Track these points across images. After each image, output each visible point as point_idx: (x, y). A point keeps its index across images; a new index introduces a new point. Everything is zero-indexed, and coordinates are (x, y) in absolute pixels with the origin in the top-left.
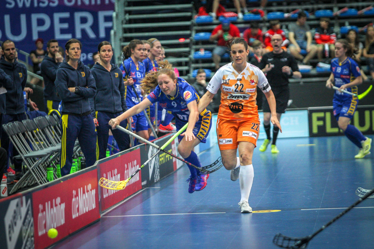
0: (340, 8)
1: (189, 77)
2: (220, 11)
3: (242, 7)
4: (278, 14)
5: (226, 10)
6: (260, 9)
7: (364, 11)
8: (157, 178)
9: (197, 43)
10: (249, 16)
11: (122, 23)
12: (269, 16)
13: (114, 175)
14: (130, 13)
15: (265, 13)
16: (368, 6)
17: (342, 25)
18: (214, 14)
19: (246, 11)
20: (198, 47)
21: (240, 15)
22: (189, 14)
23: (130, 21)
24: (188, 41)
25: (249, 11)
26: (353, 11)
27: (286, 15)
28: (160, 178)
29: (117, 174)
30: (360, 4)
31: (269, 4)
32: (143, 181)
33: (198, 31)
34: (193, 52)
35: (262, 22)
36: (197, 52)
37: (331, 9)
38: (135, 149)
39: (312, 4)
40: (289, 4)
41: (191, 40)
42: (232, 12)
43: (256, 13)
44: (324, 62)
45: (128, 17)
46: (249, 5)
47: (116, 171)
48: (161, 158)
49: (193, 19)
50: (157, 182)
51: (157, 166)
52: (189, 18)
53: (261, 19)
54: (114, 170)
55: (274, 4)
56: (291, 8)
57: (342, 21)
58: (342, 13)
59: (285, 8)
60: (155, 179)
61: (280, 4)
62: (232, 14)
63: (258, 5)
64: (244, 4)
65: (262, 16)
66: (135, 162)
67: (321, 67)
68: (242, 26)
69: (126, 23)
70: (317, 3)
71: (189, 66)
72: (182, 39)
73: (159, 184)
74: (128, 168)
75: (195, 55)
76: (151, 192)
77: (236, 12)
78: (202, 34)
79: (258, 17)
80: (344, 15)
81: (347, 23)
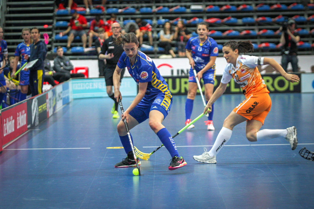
0: (157, 7)
1: (52, 52)
2: (73, 7)
3: (89, 4)
4: (114, 9)
5: (78, 6)
6: (101, 6)
7: (174, 9)
8: (37, 123)
9: (57, 28)
10: (94, 10)
11: (5, 13)
12: (108, 10)
13: (11, 120)
14: (10, 6)
15: (105, 8)
16: (176, 6)
17: (158, 19)
18: (69, 9)
19: (92, 7)
20: (58, 31)
21: (88, 10)
22: (51, 8)
23: (10, 12)
24: (50, 27)
25: (94, 7)
26: (166, 9)
27: (120, 11)
28: (39, 123)
29: (12, 120)
30: (171, 4)
31: (108, 3)
32: (28, 125)
33: (58, 20)
34: (54, 35)
35: (102, 15)
36: (57, 35)
37: (151, 7)
38: (24, 103)
39: (137, 3)
40: (121, 3)
41: (53, 27)
42: (82, 7)
43: (99, 9)
44: (146, 44)
45: (8, 9)
46: (94, 2)
47: (12, 117)
48: (40, 109)
49: (54, 12)
50: (37, 126)
51: (37, 115)
52: (52, 11)
53: (103, 13)
54: (11, 116)
55: (111, 2)
56: (122, 5)
57: (158, 16)
58: (158, 10)
59: (118, 5)
60: (36, 124)
61: (114, 3)
62: (82, 9)
63: (100, 3)
64: (91, 2)
65: (103, 11)
66: (24, 111)
67: (144, 48)
68: (89, 17)
69: (7, 13)
70: (141, 2)
71: (52, 45)
72: (46, 26)
73: (38, 127)
74: (19, 116)
75: (56, 37)
76: (33, 133)
77: (85, 8)
78: (61, 23)
79: (100, 11)
80: (160, 12)
81: (161, 17)
